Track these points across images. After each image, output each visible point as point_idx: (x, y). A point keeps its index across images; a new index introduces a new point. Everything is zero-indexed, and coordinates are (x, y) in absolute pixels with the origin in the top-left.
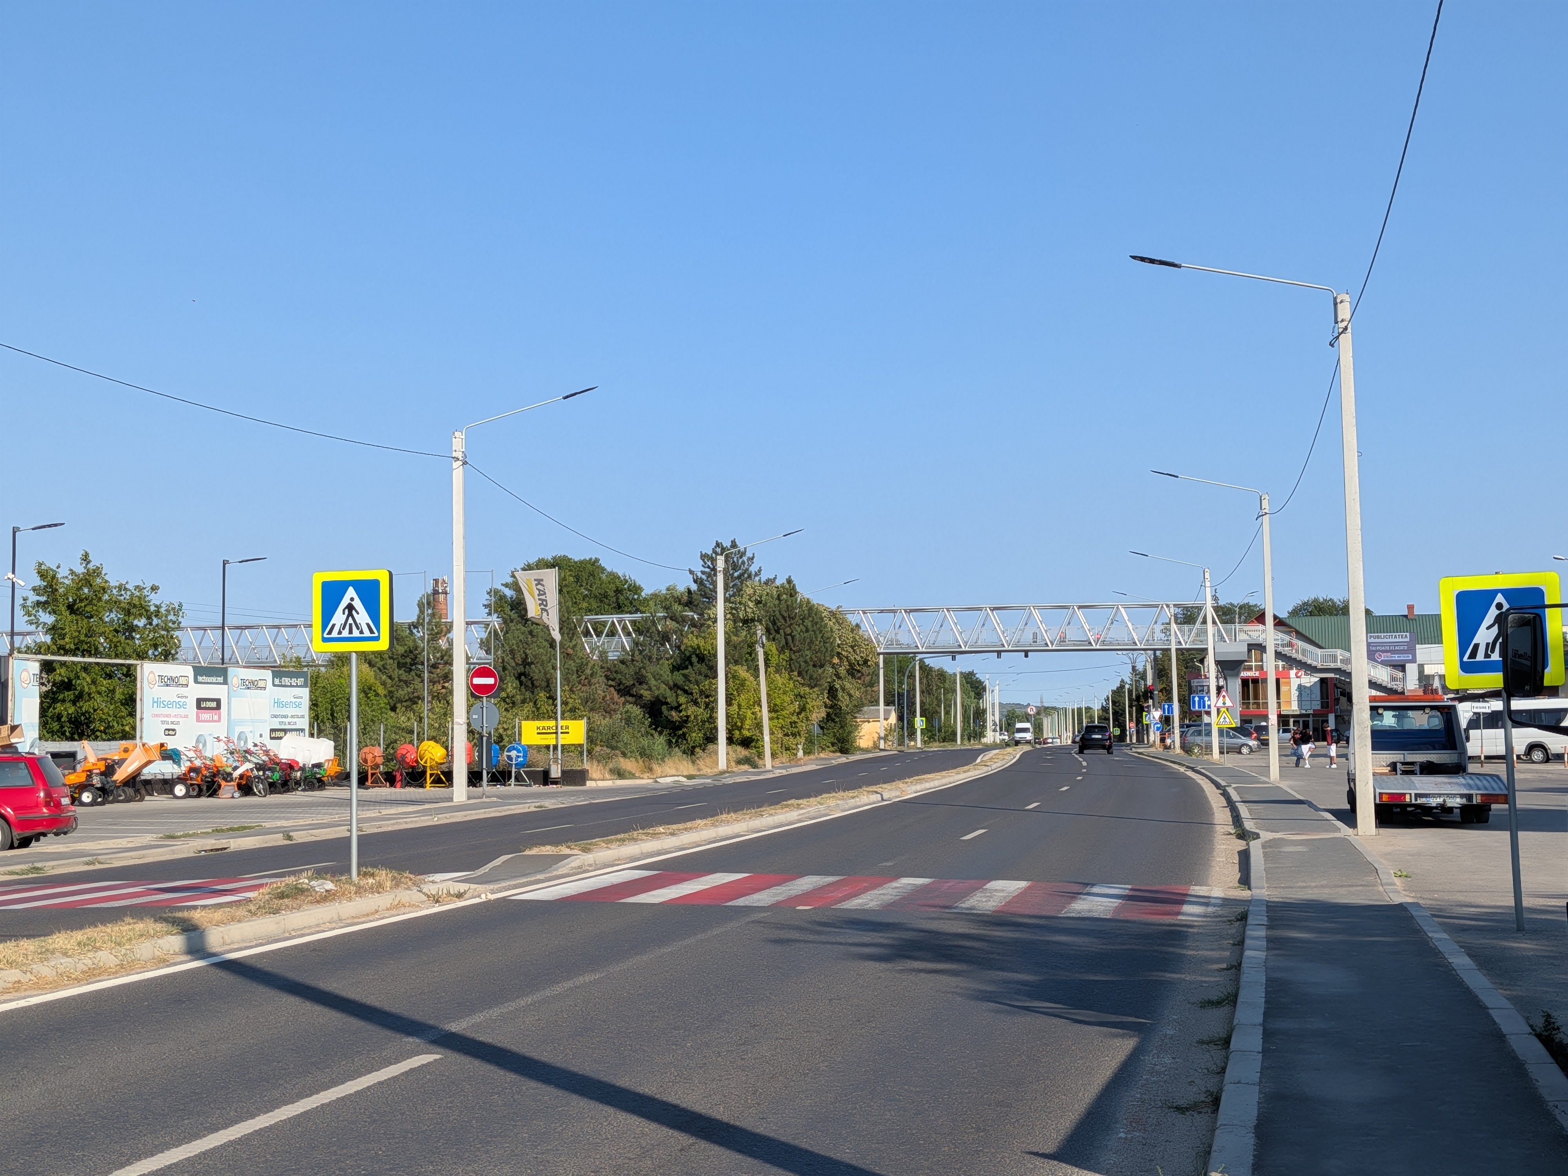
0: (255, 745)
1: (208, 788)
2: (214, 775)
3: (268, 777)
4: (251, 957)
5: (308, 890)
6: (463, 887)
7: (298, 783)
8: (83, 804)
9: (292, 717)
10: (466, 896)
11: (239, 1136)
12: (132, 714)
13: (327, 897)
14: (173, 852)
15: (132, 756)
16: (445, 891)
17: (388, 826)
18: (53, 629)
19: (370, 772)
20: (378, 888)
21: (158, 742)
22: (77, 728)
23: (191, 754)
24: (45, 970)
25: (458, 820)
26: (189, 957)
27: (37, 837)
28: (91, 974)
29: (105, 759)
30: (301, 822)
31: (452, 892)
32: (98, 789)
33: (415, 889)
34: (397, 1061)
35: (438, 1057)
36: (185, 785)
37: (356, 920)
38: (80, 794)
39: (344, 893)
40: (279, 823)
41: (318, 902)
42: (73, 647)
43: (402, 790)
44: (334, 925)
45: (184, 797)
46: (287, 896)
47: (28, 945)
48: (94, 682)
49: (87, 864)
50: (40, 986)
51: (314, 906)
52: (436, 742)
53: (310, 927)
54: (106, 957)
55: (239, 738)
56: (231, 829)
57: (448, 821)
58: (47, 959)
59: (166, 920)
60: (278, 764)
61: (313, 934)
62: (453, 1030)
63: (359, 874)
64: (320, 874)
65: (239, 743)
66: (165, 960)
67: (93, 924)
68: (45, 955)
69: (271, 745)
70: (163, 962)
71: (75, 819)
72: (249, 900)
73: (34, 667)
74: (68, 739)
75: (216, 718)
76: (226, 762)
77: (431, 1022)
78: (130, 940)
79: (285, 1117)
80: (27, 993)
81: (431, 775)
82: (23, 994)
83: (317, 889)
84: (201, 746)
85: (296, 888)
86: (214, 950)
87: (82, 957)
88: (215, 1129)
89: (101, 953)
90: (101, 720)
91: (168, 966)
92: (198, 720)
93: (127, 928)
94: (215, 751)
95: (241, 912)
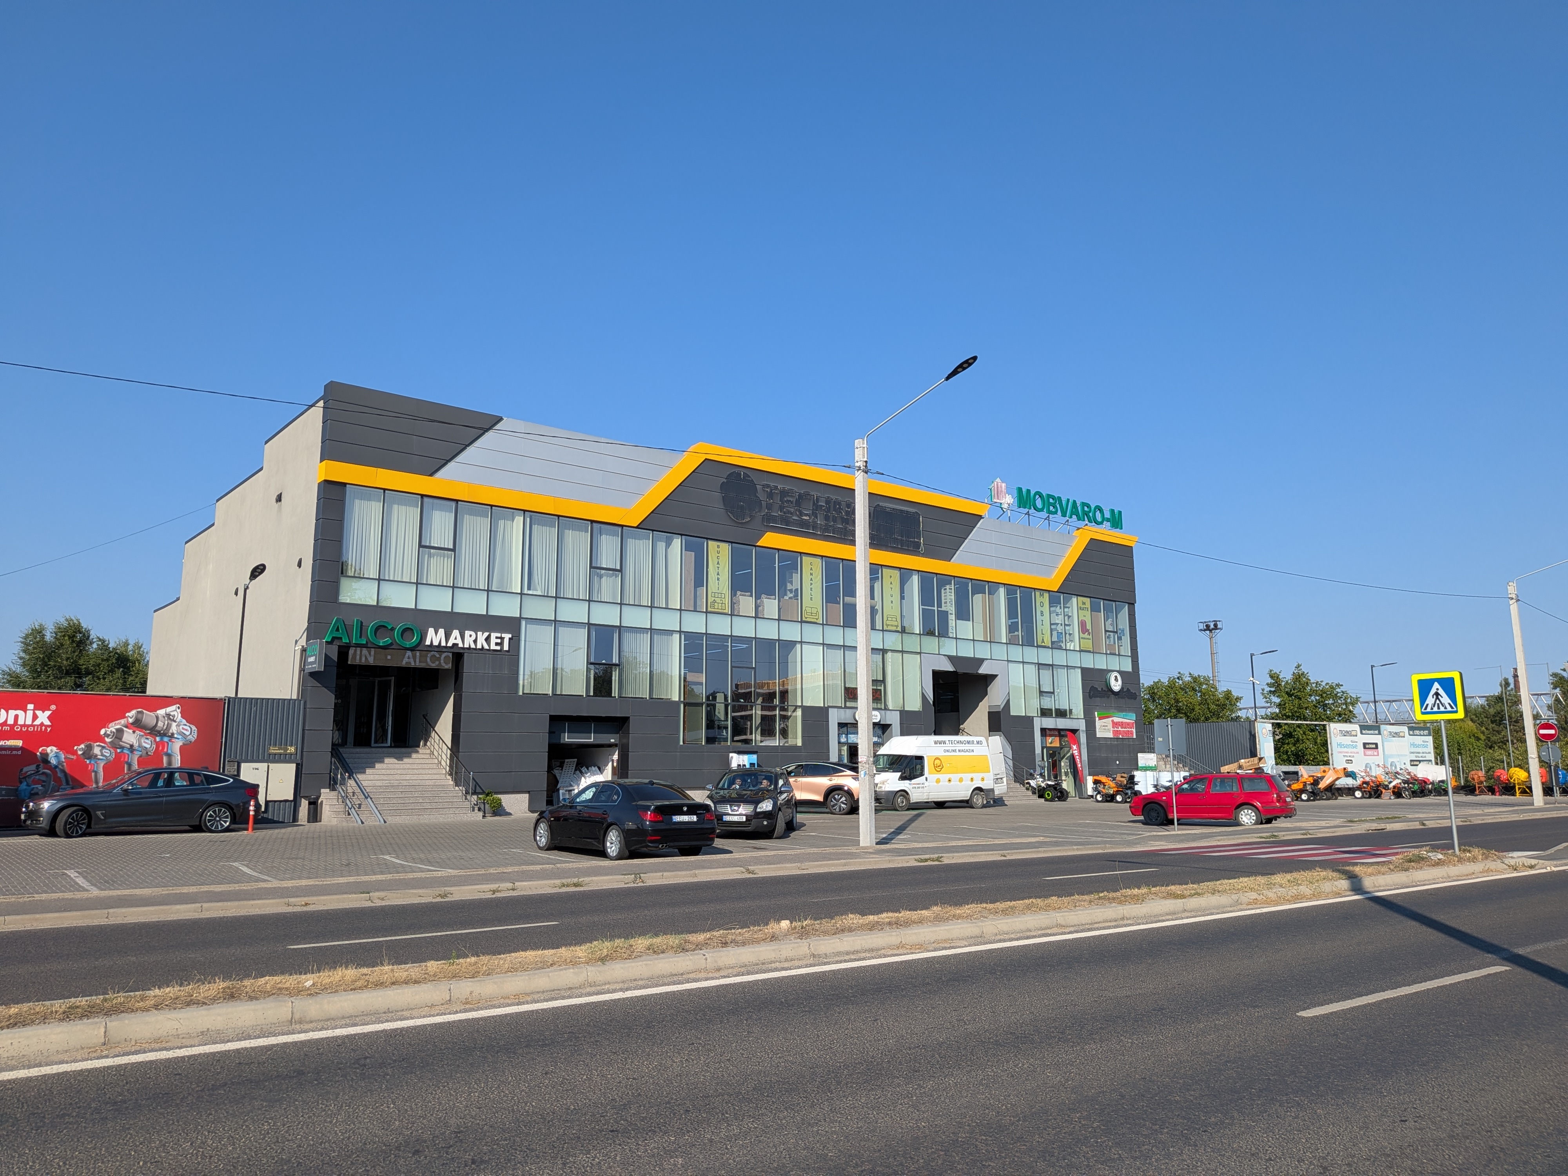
0: (1401, 769)
1: (1375, 793)
2: (1378, 786)
3: (1411, 788)
4: (1391, 895)
5: (1426, 858)
6: (1533, 862)
7: (1430, 792)
8: (1303, 800)
9: (1423, 753)
10: (1537, 867)
11: (1374, 1001)
12: (1327, 751)
13: (1439, 863)
14: (1352, 830)
15: (1328, 775)
16: (1521, 863)
17: (1488, 819)
18: (1279, 705)
19: (1477, 786)
20: (1474, 860)
21: (1342, 767)
22: (1298, 758)
23: (1363, 774)
24: (1271, 894)
25: (1537, 817)
26: (1354, 893)
27: (1276, 818)
28: (1297, 898)
29: (1313, 776)
30: (1431, 815)
31: (1526, 865)
32: (1311, 792)
33: (1499, 861)
34: (1479, 968)
35: (1508, 968)
36: (1361, 791)
37: (1459, 878)
38: (1301, 795)
39: (1450, 862)
40: (1417, 816)
41: (1434, 866)
42: (1290, 714)
43: (1500, 797)
44: (1445, 880)
45: (1361, 798)
46: (1413, 861)
47: (1261, 880)
48: (1304, 733)
49: (1303, 834)
50: (1268, 902)
51: (1430, 868)
52: (1521, 768)
53: (1429, 880)
54: (1304, 889)
55: (1391, 765)
56: (1388, 818)
57: (1530, 818)
58: (1271, 888)
59: (1339, 871)
60: (1416, 780)
61: (1430, 884)
62: (1520, 953)
63: (1460, 850)
64: (1434, 848)
65: (1391, 768)
66: (1339, 893)
67: (1297, 870)
68: (1270, 886)
69: (1412, 769)
70: (1339, 895)
71: (1295, 810)
72: (1390, 862)
73: (1269, 727)
74: (1293, 765)
75: (1376, 753)
76: (1384, 779)
77: (1505, 946)
78: (1318, 880)
79: (1403, 994)
80: (1261, 906)
81: (1519, 789)
82: (1259, 906)
83: (1432, 858)
84: (1368, 769)
85: (1419, 857)
86: (1369, 890)
87: (1291, 888)
88: (1360, 995)
89: (1301, 887)
90: (1310, 754)
91: (1341, 897)
92: (1365, 755)
93: (1319, 874)
94: (1378, 773)
95: (1384, 869)
